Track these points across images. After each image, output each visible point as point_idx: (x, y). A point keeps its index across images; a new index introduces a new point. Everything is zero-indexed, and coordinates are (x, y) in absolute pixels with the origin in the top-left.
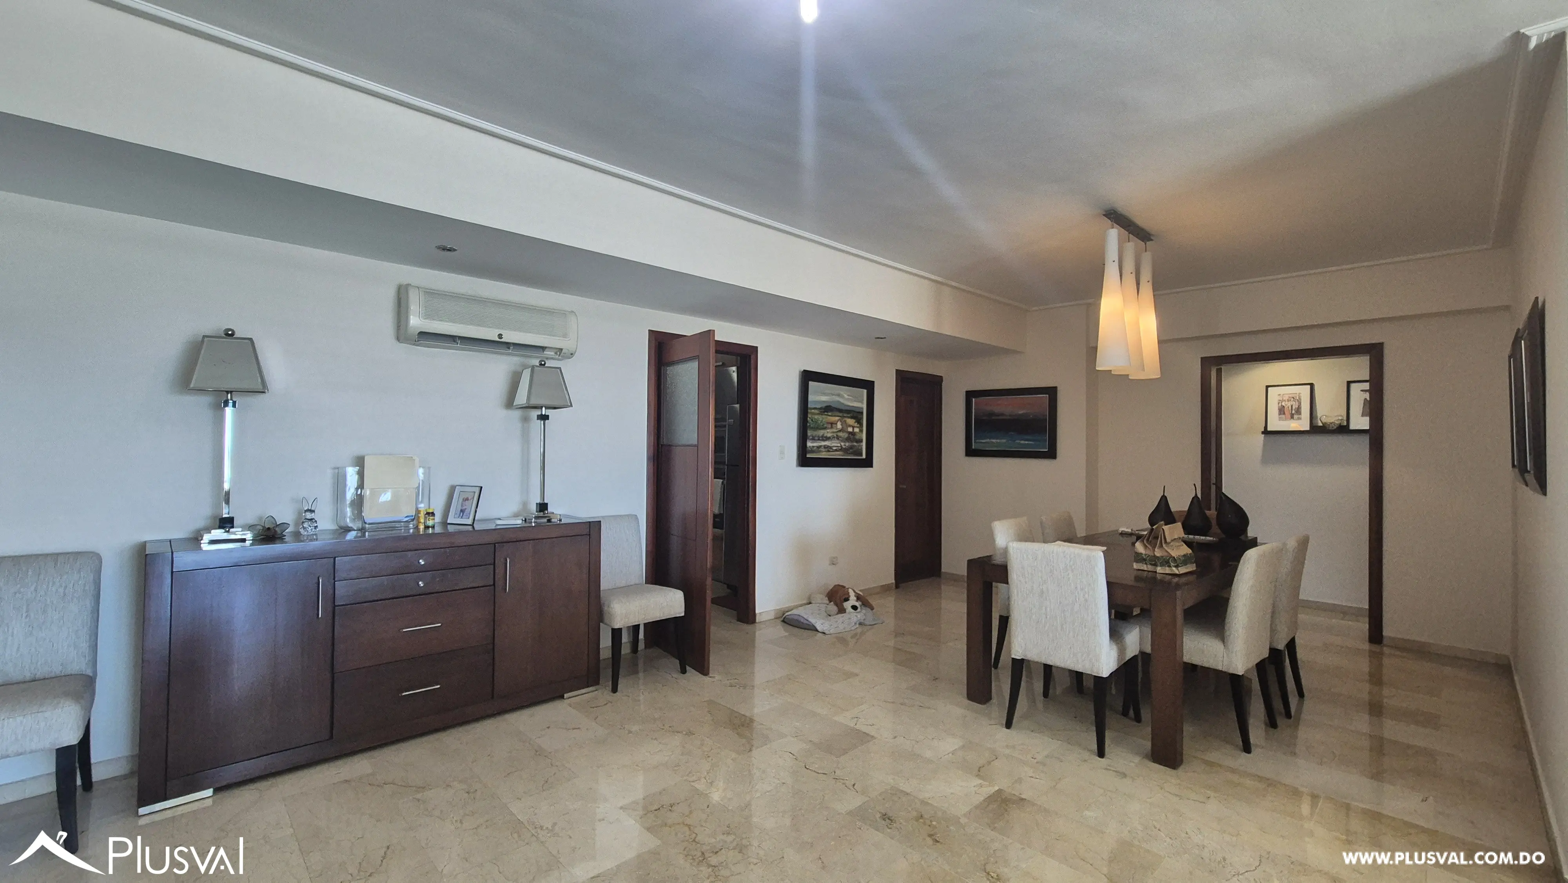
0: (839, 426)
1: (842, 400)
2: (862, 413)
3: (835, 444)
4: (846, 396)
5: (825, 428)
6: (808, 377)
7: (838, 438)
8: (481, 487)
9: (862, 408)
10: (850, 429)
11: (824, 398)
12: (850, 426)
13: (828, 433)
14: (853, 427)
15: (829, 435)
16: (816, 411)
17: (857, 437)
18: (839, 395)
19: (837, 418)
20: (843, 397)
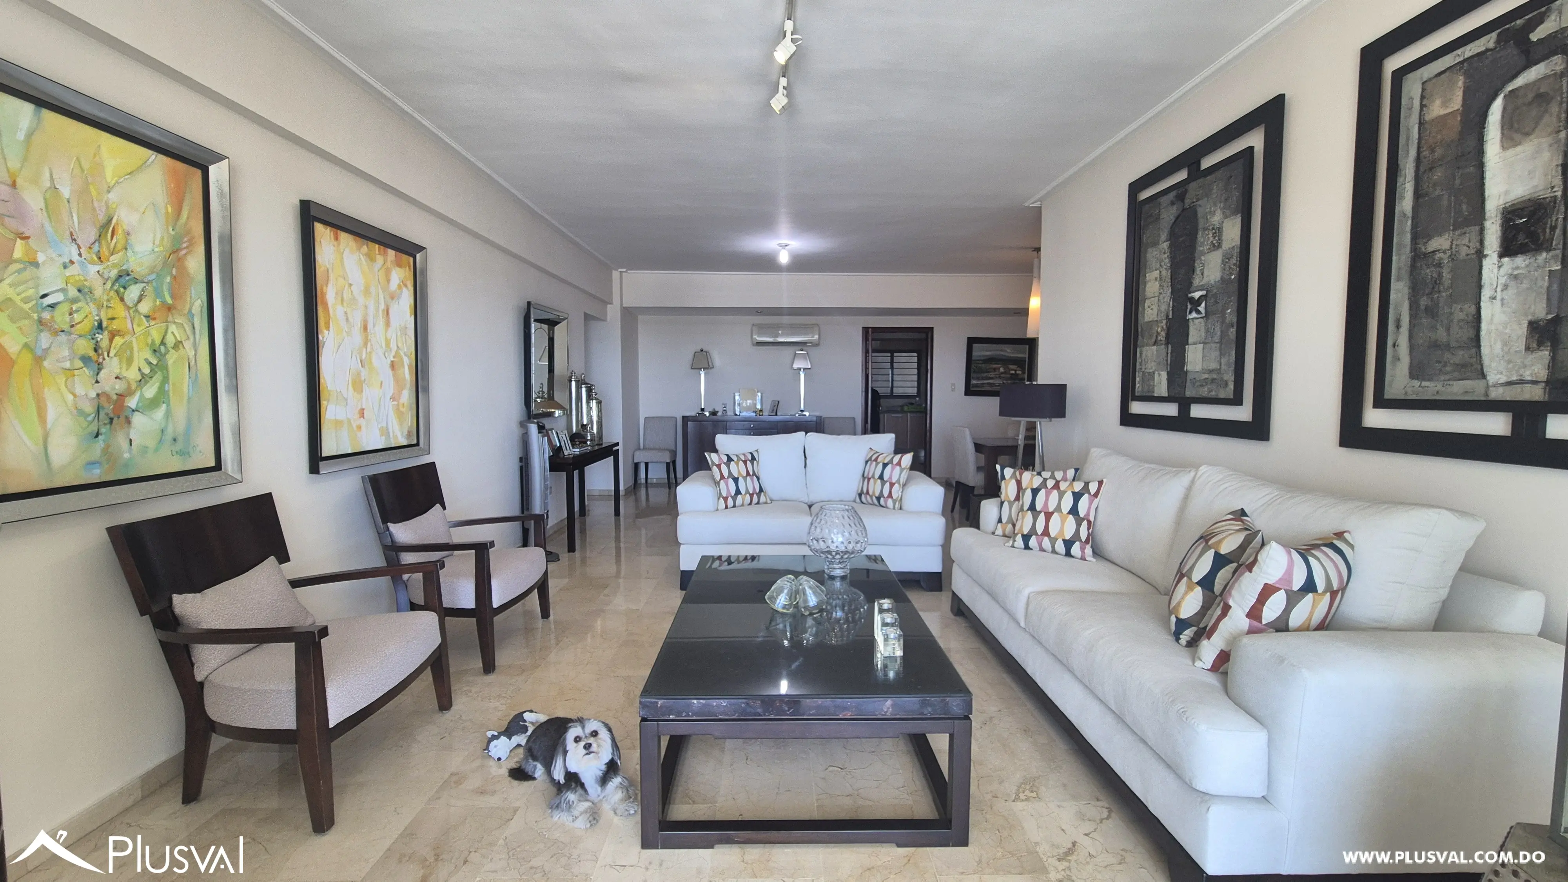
0: (1002, 370)
1: (1007, 354)
2: (1025, 361)
3: (998, 382)
4: (1008, 351)
5: (989, 372)
6: (971, 341)
7: (1000, 377)
8: (779, 402)
9: (1025, 358)
10: (1013, 372)
11: (988, 353)
12: (1013, 370)
13: (992, 375)
14: (1016, 371)
15: (992, 376)
16: (981, 362)
17: (1020, 377)
18: (1002, 351)
19: (1000, 365)
20: (1006, 351)
